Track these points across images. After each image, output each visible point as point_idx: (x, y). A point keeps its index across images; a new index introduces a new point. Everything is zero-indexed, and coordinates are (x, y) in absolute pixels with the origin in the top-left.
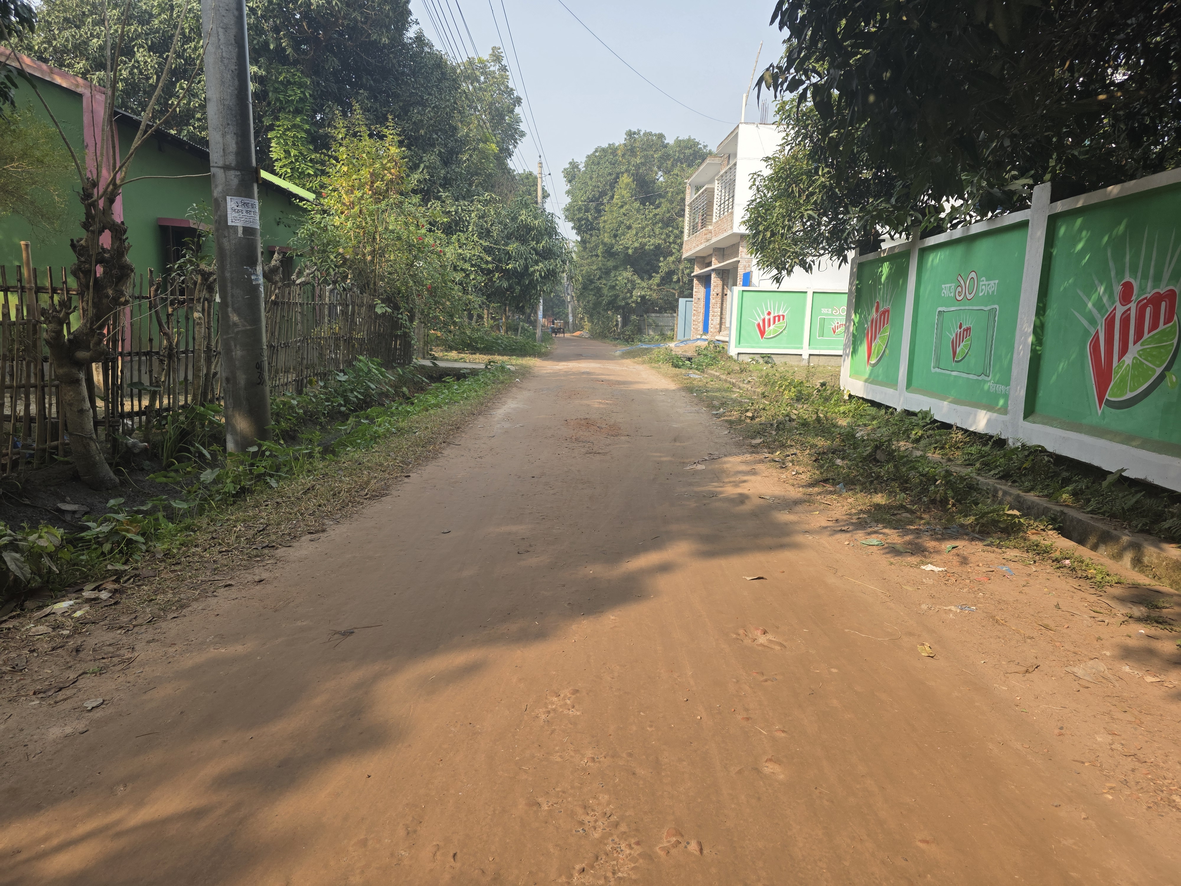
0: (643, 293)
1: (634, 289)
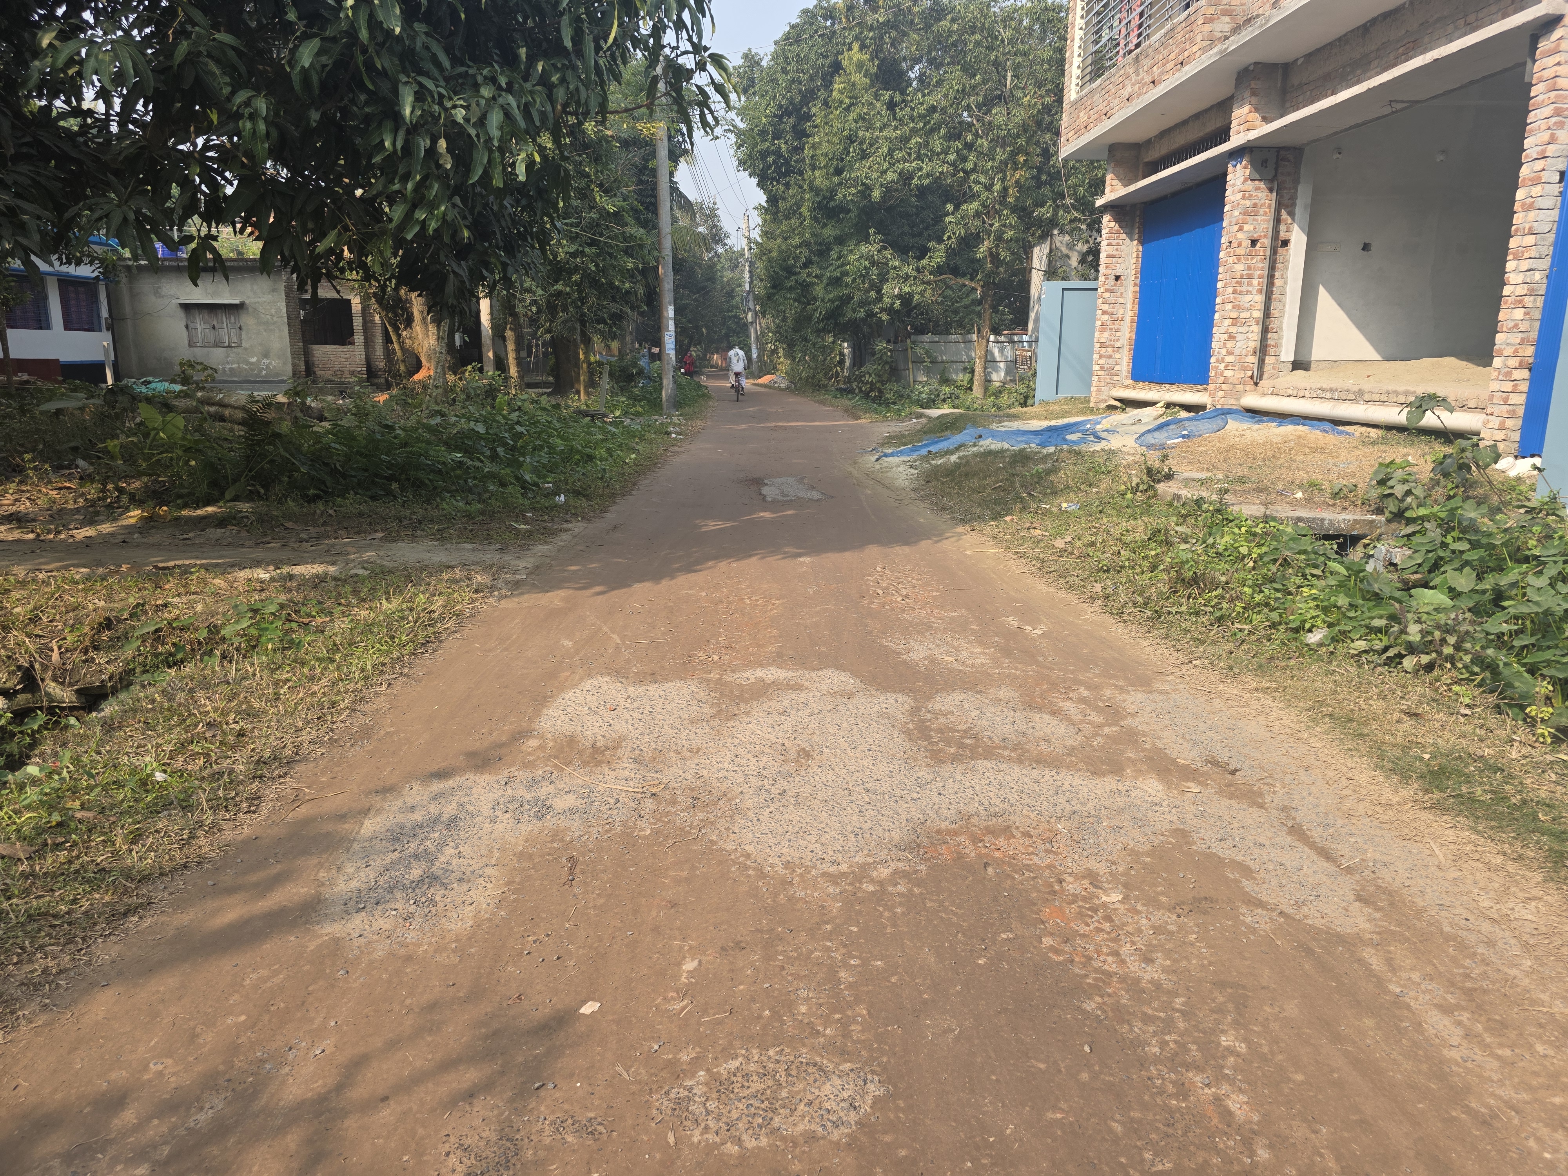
0: (906, 289)
1: (883, 279)
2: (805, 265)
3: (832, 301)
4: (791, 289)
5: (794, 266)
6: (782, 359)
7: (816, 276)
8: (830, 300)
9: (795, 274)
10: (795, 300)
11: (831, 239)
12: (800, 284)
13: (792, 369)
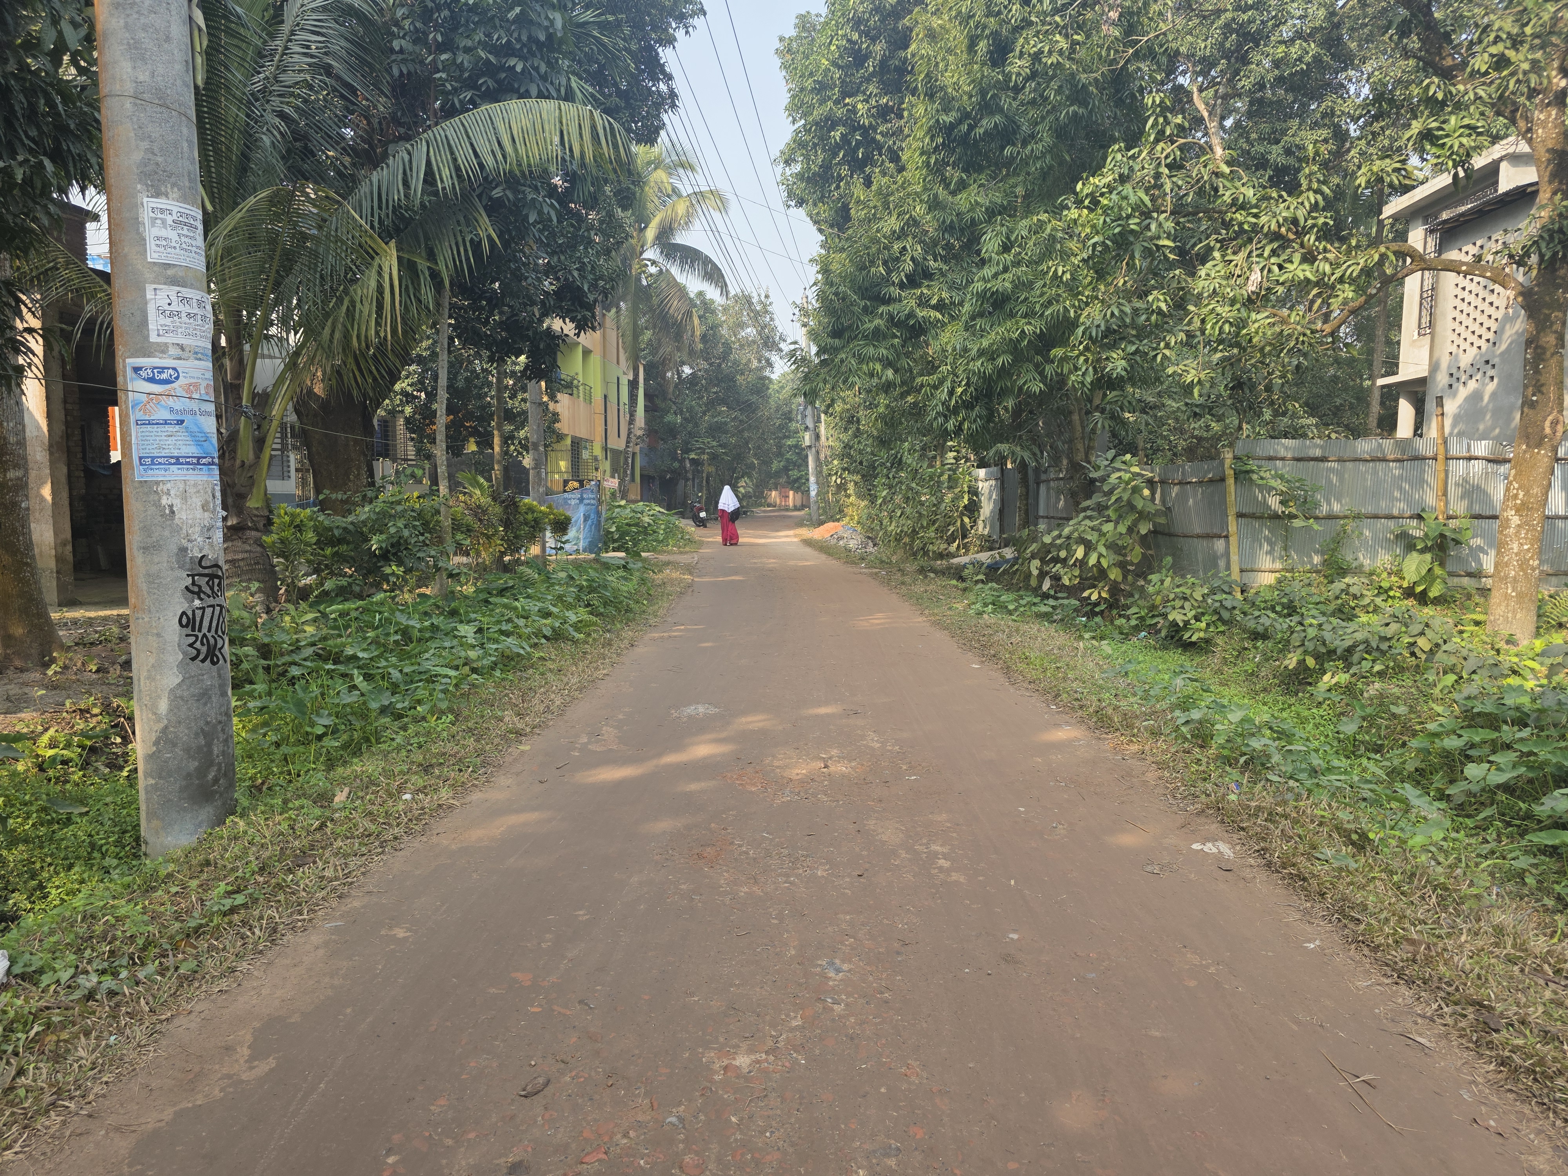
2: (912, 281)
3: (989, 354)
4: (877, 335)
5: (886, 280)
6: (852, 499)
7: (940, 307)
8: (981, 353)
9: (889, 301)
10: (888, 363)
11: (979, 214)
12: (899, 324)
13: (869, 517)
